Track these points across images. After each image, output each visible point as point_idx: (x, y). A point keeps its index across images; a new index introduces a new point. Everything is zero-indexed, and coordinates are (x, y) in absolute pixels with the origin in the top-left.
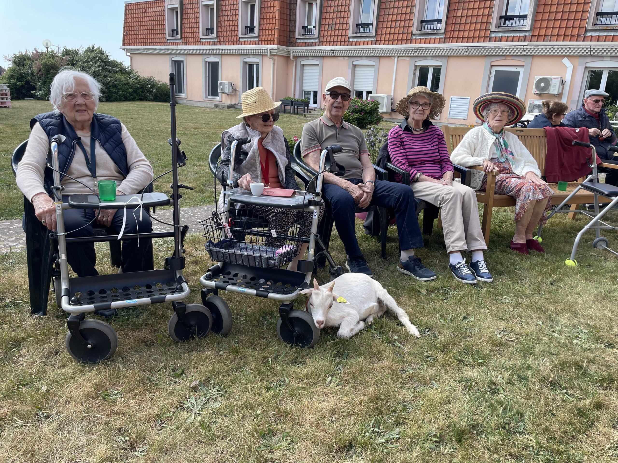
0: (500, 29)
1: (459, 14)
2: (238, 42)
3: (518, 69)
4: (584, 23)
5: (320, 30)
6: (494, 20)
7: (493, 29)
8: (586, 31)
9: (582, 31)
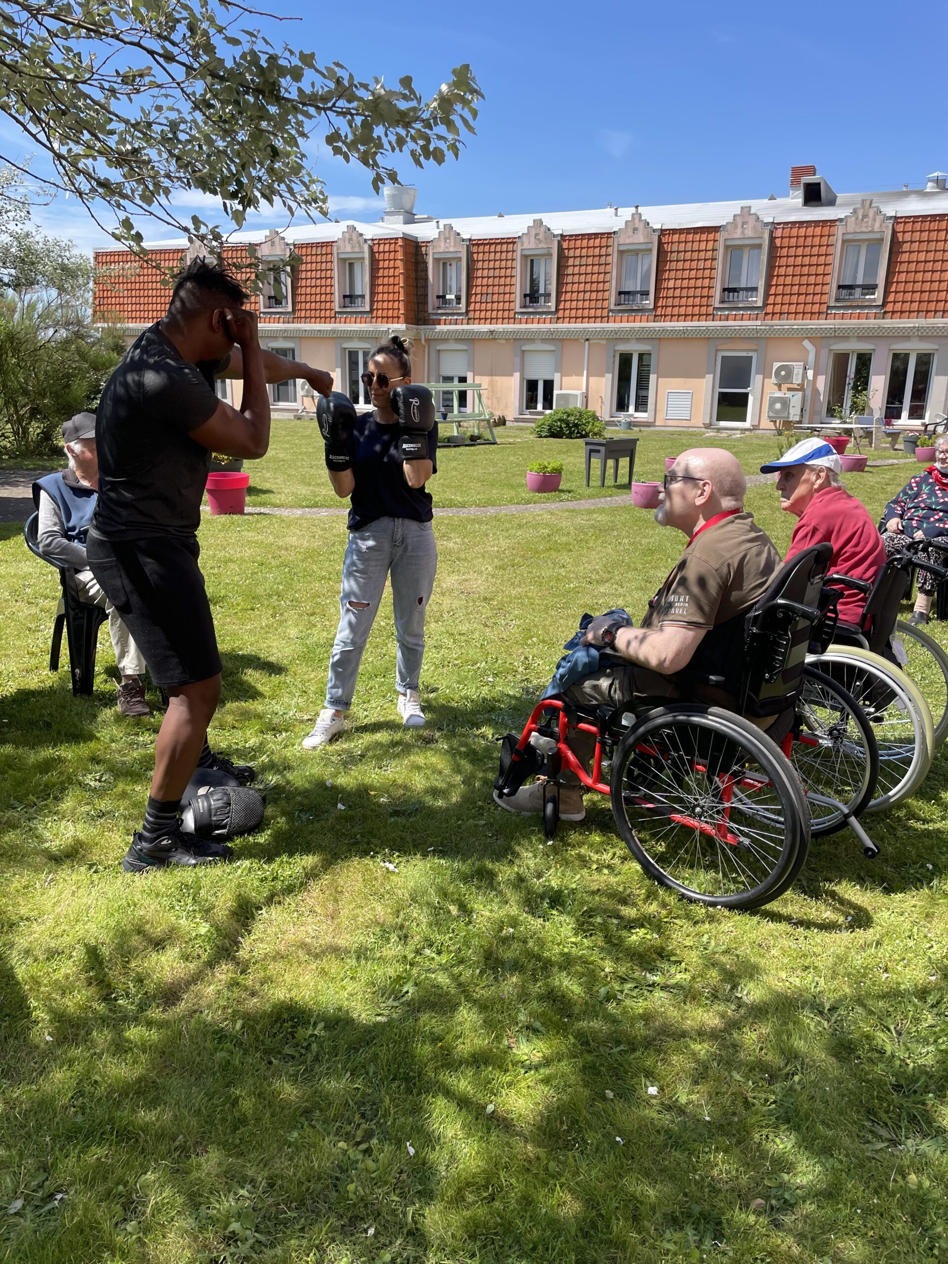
0: (725, 305)
1: (671, 284)
2: (334, 318)
3: (750, 354)
4: (825, 298)
5: (468, 303)
6: (717, 293)
7: (717, 305)
8: (828, 308)
9: (824, 308)
